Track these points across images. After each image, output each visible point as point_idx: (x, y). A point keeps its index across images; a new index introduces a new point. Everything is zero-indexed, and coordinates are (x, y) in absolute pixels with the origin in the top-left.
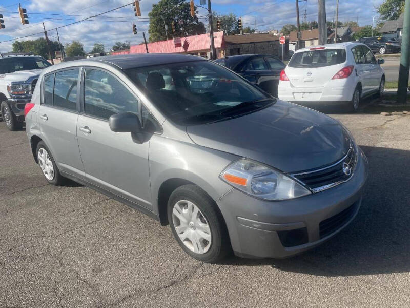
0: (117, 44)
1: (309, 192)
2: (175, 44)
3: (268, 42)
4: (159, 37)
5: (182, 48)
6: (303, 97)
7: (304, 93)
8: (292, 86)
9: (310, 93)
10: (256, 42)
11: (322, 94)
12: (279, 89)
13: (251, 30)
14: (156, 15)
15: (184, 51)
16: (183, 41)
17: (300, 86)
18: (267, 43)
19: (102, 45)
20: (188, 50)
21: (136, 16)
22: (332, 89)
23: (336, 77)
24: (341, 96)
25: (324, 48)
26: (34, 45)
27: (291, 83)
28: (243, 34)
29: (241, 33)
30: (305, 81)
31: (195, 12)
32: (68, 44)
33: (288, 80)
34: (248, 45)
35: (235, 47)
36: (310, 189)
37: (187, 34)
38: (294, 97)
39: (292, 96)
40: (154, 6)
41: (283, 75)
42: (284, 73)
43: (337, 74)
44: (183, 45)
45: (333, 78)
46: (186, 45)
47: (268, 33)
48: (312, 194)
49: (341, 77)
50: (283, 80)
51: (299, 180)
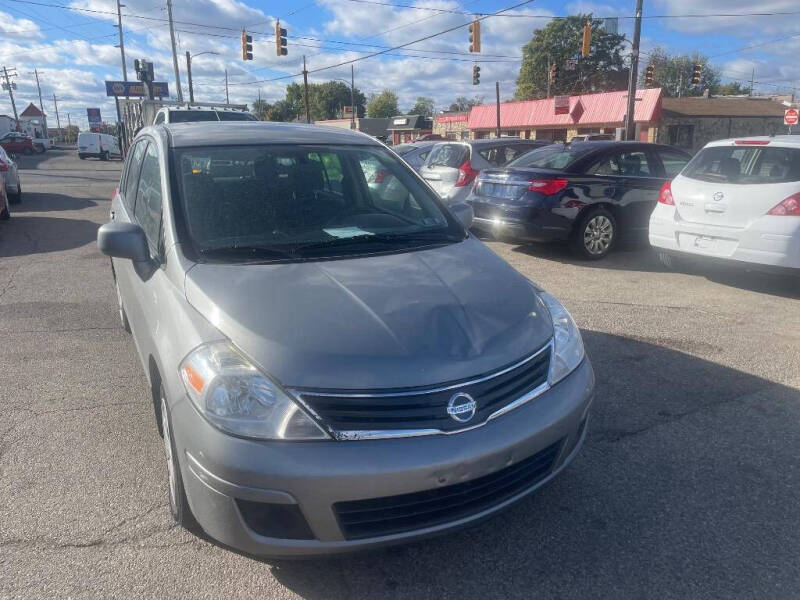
0: (459, 100)
1: (326, 436)
2: (556, 108)
3: (765, 117)
4: (534, 92)
5: (568, 116)
6: (696, 245)
7: (701, 236)
8: (677, 217)
9: (713, 238)
10: (734, 117)
11: (737, 244)
12: (651, 221)
13: (741, 88)
14: (537, 50)
15: (572, 122)
16: (573, 102)
17: (692, 221)
18: (761, 120)
19: (431, 101)
20: (581, 121)
21: (471, 51)
22: (763, 236)
23: (780, 210)
24: (781, 255)
25: (768, 142)
26: (317, 94)
27: (677, 211)
28: (709, 96)
29: (706, 94)
30: (707, 211)
31: (619, 47)
32: (373, 96)
33: (673, 203)
34: (713, 120)
35: (683, 123)
36: (331, 431)
37: (593, 89)
38: (678, 241)
39: (675, 240)
40: (538, 32)
41: (667, 191)
42: (669, 188)
43: (781, 204)
44: (571, 111)
45: (770, 213)
46: (579, 111)
47: (770, 99)
48: (334, 441)
49: (789, 213)
50: (663, 201)
51: (307, 407)
